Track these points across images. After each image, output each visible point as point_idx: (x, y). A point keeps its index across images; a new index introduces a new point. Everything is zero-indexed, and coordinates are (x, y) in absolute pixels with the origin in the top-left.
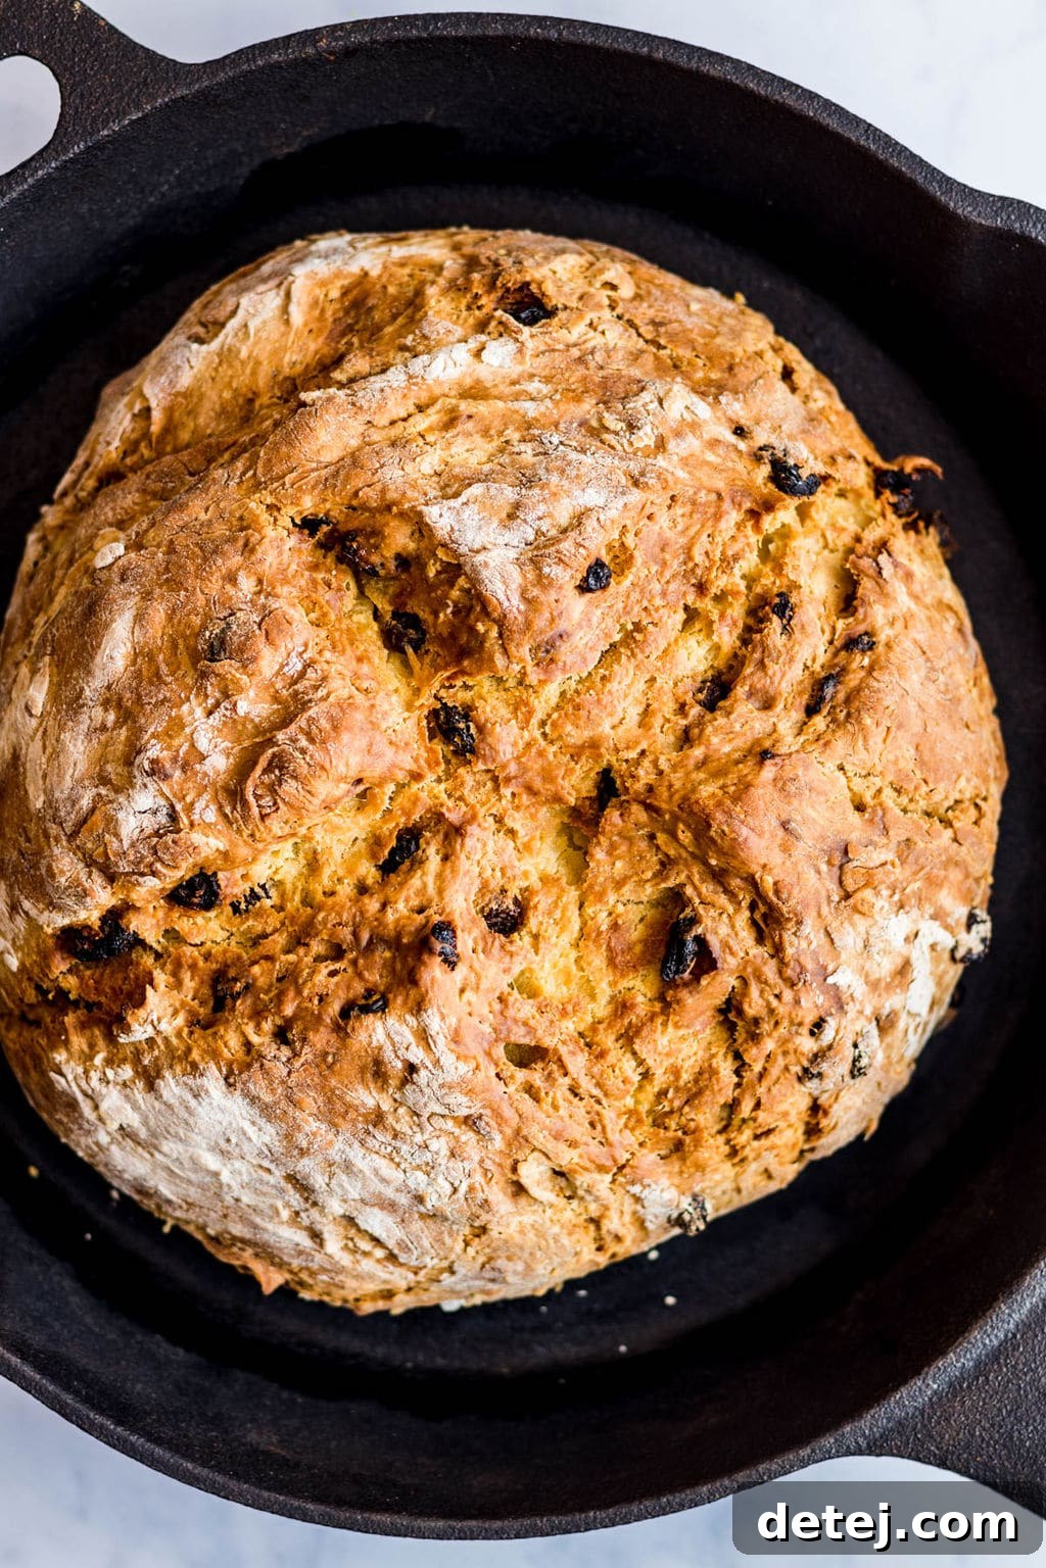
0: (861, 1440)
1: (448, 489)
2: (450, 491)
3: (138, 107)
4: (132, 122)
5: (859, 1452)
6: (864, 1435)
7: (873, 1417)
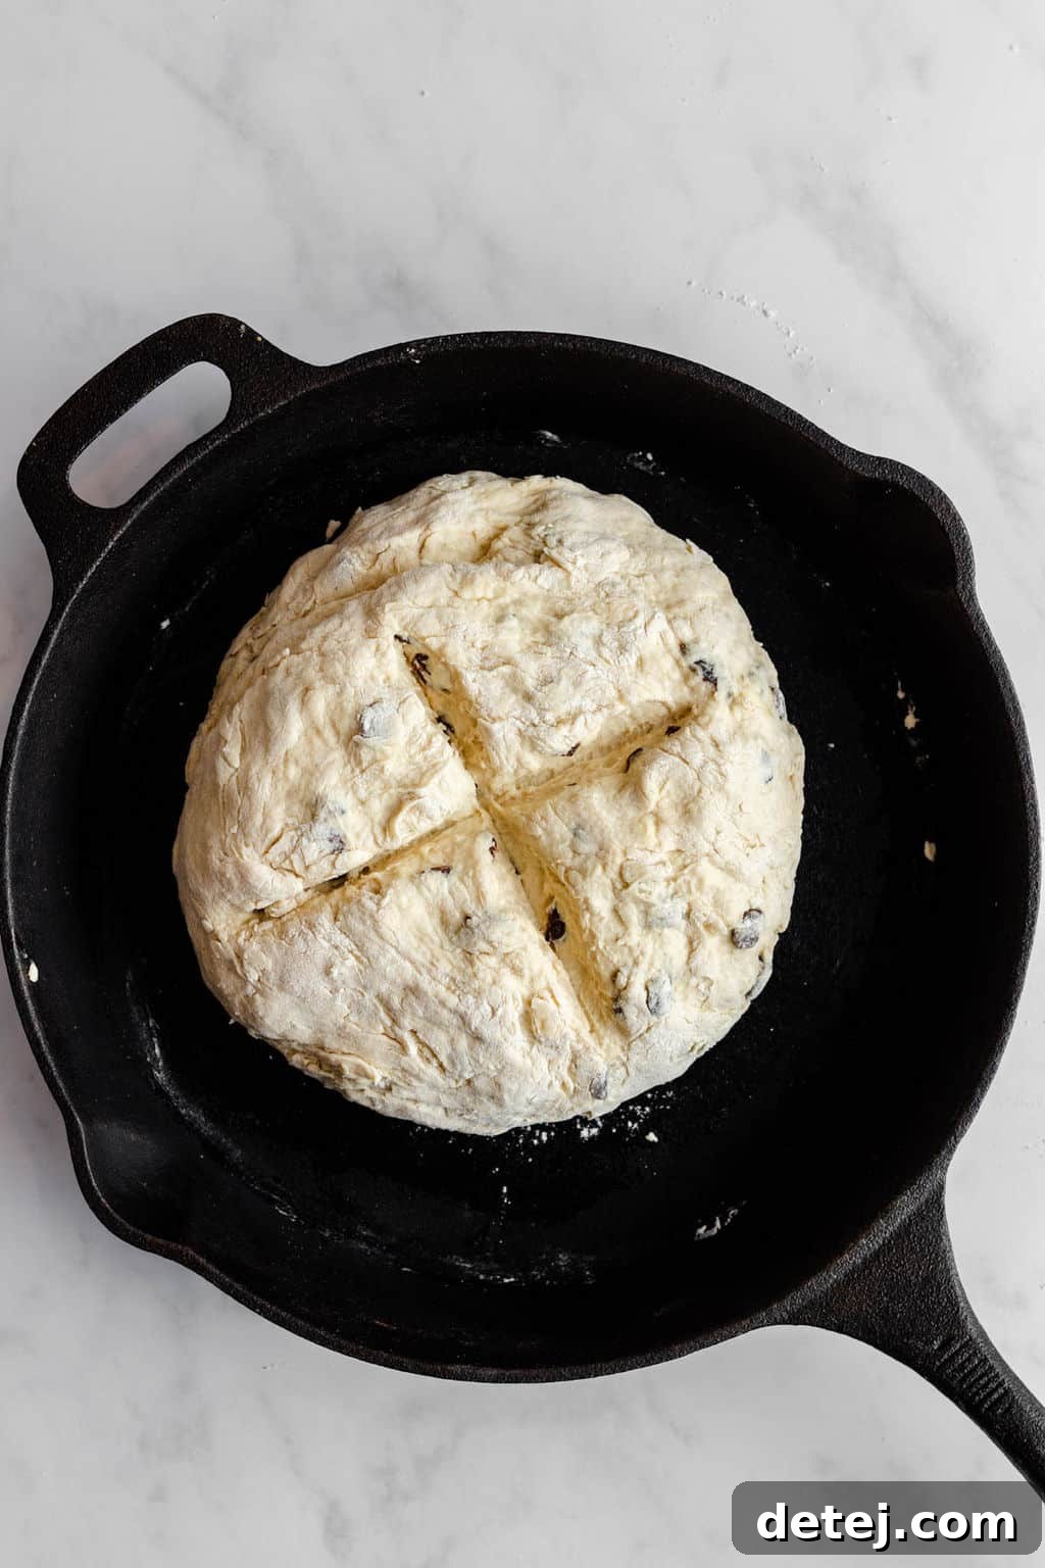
0: (784, 1314)
1: (486, 662)
2: (487, 664)
3: (285, 397)
4: (280, 407)
5: (784, 1322)
6: (786, 1310)
7: (792, 1298)
